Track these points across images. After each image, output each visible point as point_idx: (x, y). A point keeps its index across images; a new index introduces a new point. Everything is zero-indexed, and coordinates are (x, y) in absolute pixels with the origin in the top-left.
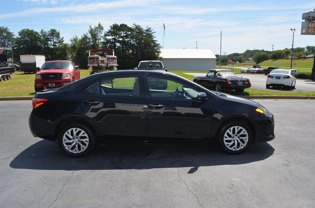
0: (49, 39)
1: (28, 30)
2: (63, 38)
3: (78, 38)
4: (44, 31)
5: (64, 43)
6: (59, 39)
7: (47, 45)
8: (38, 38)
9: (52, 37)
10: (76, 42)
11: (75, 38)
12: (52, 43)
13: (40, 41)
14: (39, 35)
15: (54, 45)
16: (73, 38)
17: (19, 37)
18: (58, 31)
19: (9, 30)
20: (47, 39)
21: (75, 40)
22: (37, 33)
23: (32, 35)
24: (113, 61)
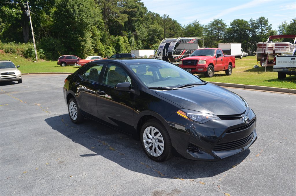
0: (257, 27)
1: (239, 20)
2: (271, 25)
3: (286, 24)
4: (253, 20)
5: (272, 29)
6: (267, 27)
7: (255, 33)
8: (247, 26)
9: (260, 25)
10: (284, 29)
11: (284, 24)
12: (260, 30)
13: (249, 30)
14: (248, 24)
15: (261, 33)
16: (281, 25)
17: (231, 27)
18: (266, 19)
19: (223, 22)
20: (255, 27)
21: (284, 26)
22: (246, 22)
23: (241, 24)
24: (283, 47)
